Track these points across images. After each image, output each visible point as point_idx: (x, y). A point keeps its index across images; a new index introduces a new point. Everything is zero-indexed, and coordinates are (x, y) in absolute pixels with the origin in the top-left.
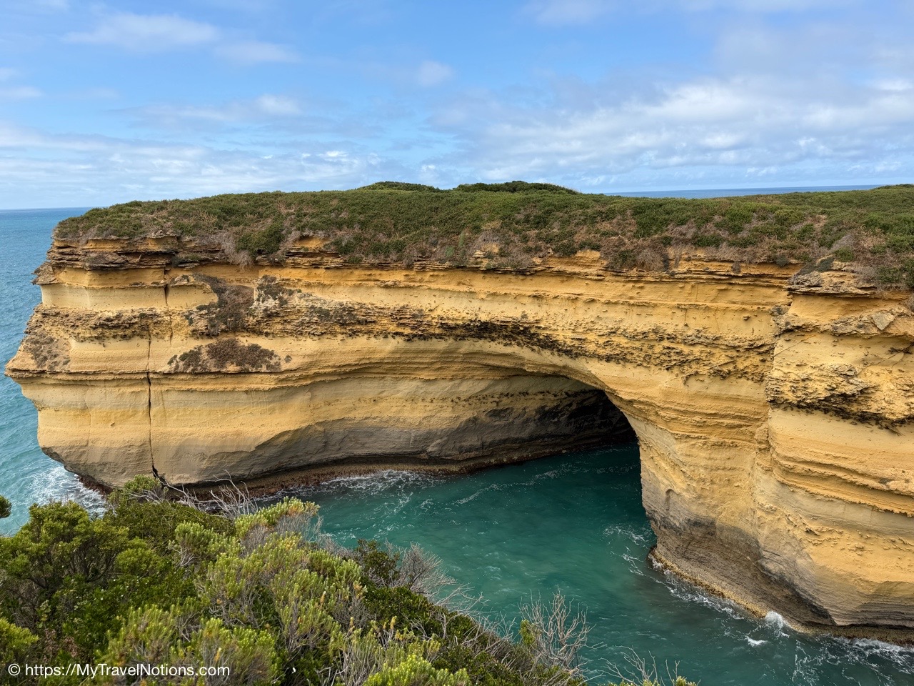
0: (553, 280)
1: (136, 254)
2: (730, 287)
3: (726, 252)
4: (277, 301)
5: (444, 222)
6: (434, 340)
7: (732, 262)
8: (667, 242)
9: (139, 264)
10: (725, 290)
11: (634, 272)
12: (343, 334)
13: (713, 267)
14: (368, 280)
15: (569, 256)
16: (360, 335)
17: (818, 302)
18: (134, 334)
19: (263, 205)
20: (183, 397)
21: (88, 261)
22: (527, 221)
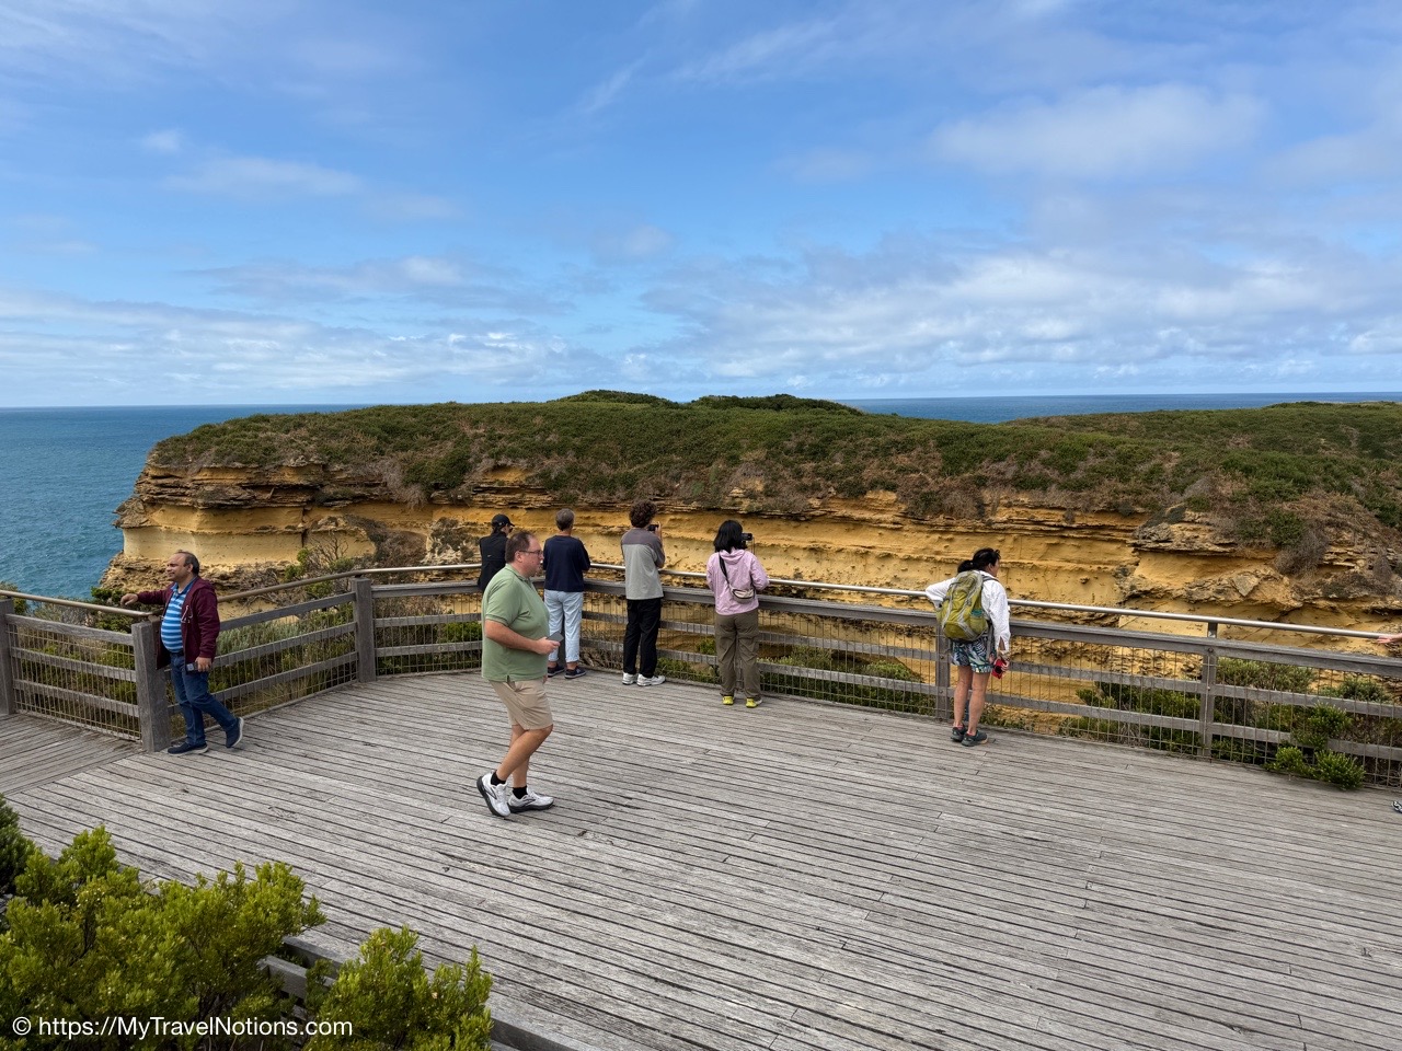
0: (836, 529)
1: (267, 488)
2: (1063, 541)
3: (1055, 496)
4: (459, 553)
5: (688, 449)
7: (1064, 509)
8: (981, 482)
9: (271, 501)
10: (1055, 544)
11: (941, 520)
13: (1040, 515)
14: (584, 525)
15: (856, 497)
17: (1169, 560)
19: (438, 422)
21: (201, 496)
22: (800, 450)
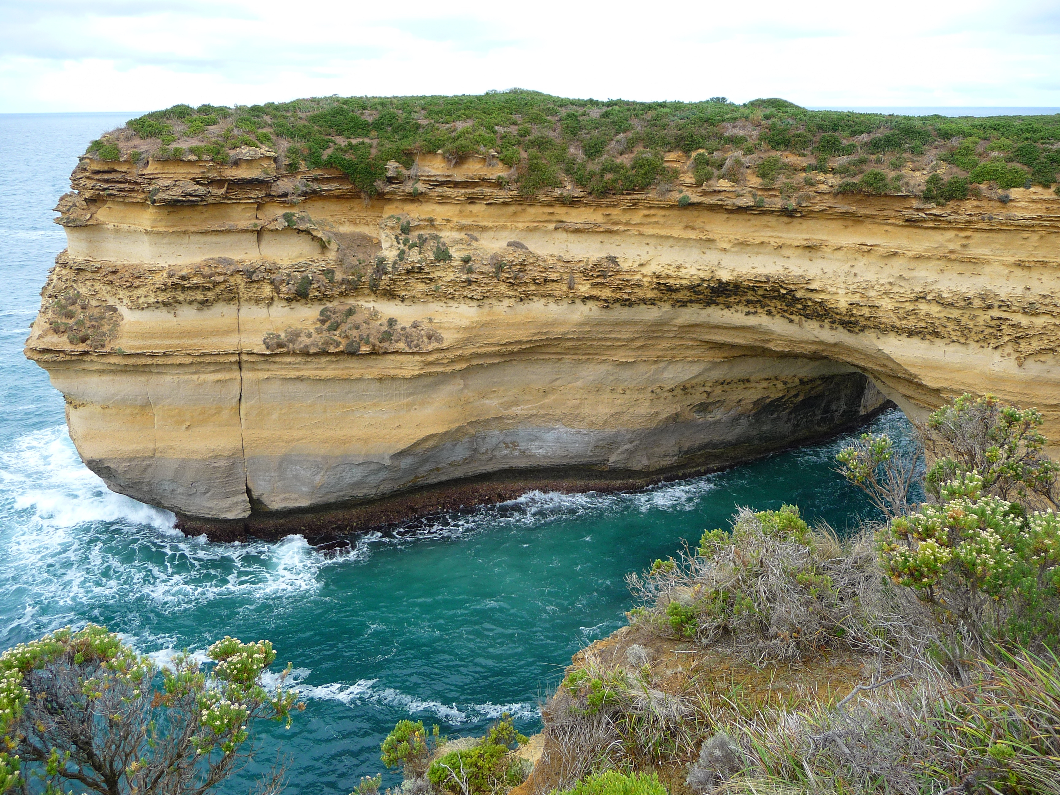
1: (221, 183)
6: (643, 307)
9: (224, 197)
12: (510, 297)
16: (535, 299)
18: (218, 299)
20: (291, 388)
